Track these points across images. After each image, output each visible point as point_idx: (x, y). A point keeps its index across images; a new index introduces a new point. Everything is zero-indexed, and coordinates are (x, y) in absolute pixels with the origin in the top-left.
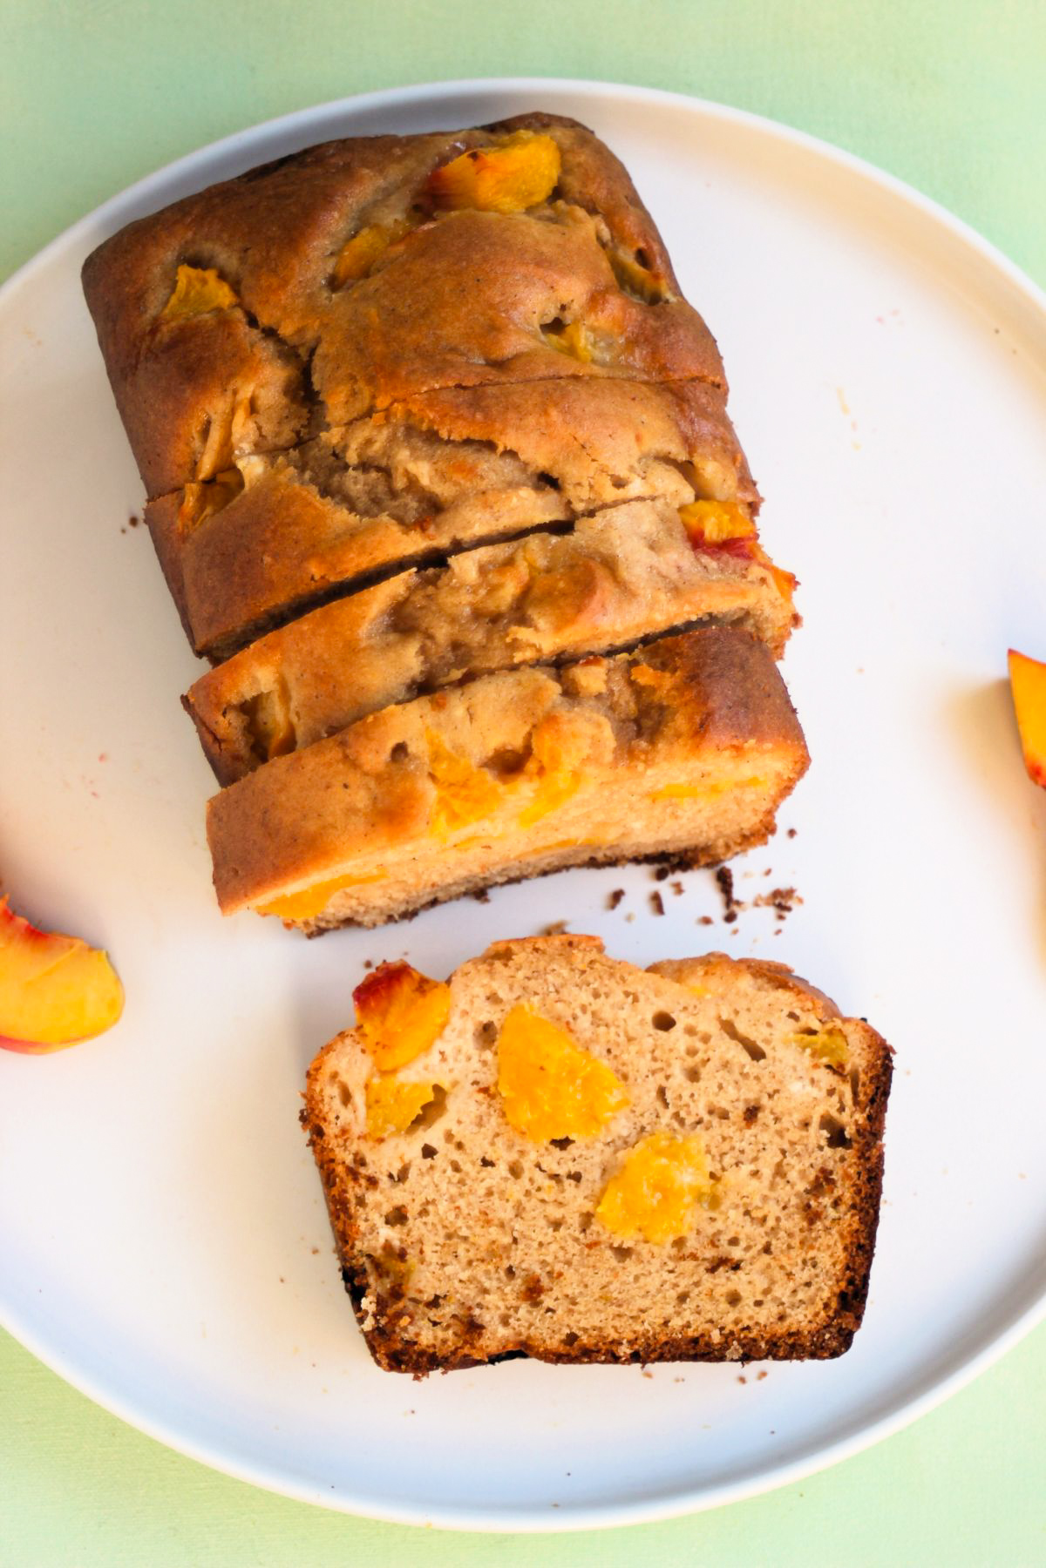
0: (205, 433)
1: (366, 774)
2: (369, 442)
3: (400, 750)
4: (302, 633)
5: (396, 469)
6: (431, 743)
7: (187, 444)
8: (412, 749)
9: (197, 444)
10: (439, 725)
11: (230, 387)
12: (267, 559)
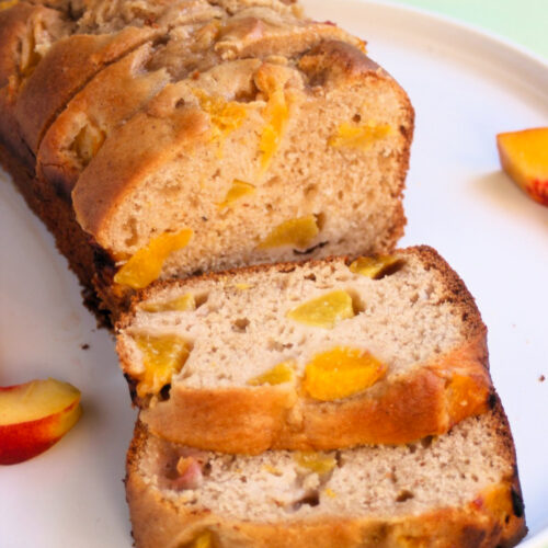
0: (20, 49)
1: (163, 119)
2: (107, 10)
3: (180, 103)
4: (97, 84)
5: (126, 11)
6: (197, 95)
7: (11, 58)
8: (187, 100)
9: (16, 55)
10: (198, 86)
11: (29, 20)
12: (65, 69)
